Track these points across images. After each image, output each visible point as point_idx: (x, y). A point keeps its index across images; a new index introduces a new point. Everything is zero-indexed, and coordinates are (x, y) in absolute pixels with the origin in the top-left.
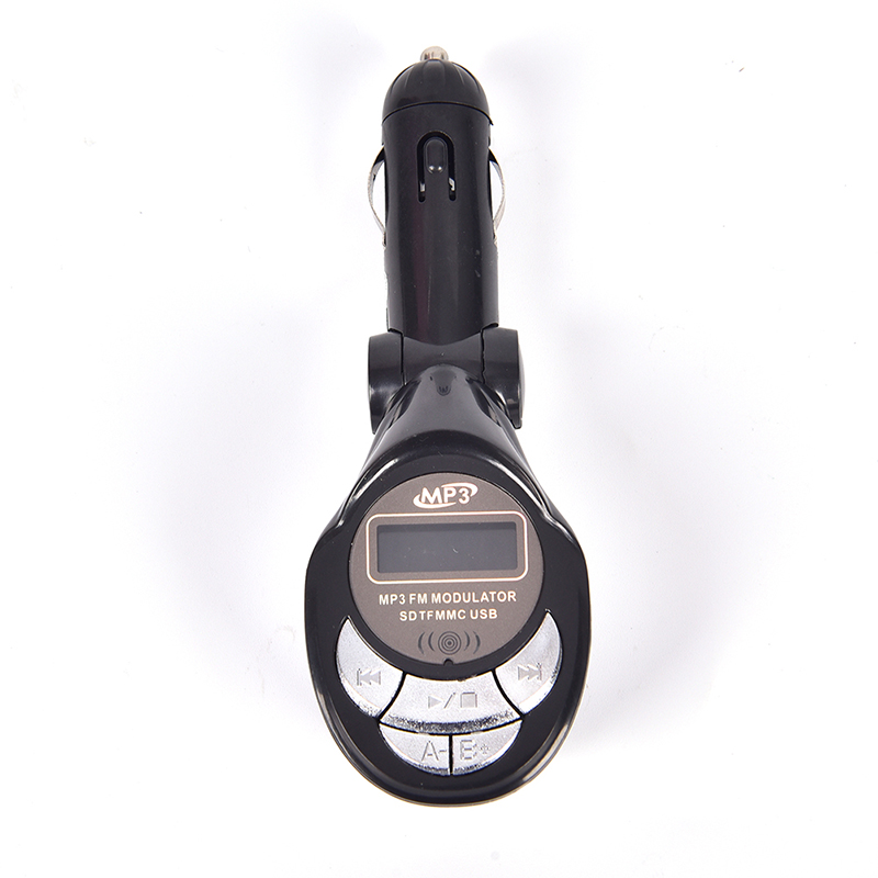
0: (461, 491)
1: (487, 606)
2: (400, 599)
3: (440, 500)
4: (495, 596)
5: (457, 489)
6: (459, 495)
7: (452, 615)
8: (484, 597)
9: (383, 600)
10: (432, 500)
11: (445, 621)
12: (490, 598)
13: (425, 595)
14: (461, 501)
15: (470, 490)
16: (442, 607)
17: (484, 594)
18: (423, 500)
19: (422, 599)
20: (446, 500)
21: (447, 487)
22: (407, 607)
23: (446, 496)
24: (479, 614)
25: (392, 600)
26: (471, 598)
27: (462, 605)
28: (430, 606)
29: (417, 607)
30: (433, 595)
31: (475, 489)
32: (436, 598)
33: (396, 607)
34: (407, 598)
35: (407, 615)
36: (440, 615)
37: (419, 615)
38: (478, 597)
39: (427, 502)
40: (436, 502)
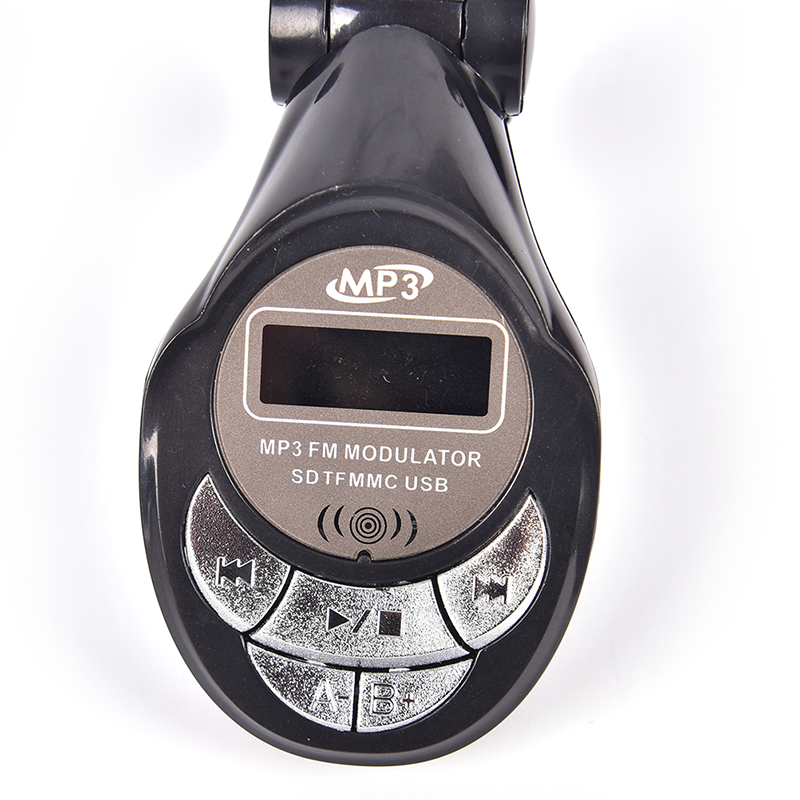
0: (405, 278)
1: (432, 471)
2: (293, 448)
3: (370, 292)
4: (448, 456)
5: (400, 274)
6: (402, 286)
7: (375, 481)
8: (430, 456)
9: (267, 447)
10: (356, 290)
11: (364, 490)
12: (439, 459)
13: (334, 446)
14: (404, 295)
15: (420, 278)
16: (360, 466)
17: (431, 451)
18: (342, 288)
19: (330, 451)
20: (380, 292)
21: (383, 270)
22: (304, 463)
23: (381, 284)
24: (420, 483)
25: (280, 448)
26: (409, 456)
27: (392, 467)
28: (342, 464)
29: (321, 463)
30: (348, 446)
31: (428, 277)
32: (352, 452)
33: (287, 461)
34: (305, 448)
35: (304, 475)
36: (356, 480)
37: (323, 478)
38: (420, 456)
39: (349, 292)
40: (363, 293)
